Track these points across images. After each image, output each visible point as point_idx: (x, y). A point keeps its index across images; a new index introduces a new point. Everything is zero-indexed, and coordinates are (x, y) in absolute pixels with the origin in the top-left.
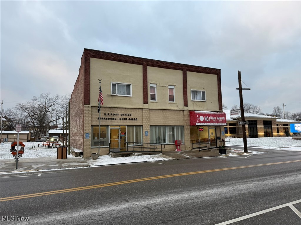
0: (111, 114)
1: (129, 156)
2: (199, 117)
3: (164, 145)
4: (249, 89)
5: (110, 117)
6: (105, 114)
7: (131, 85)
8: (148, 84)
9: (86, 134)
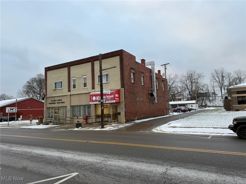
2: (92, 98)
7: (62, 81)
8: (71, 78)
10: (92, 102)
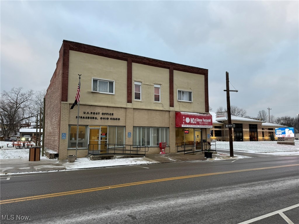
0: (91, 113)
1: (110, 159)
2: (185, 119)
3: (148, 147)
4: (237, 91)
5: (90, 116)
6: (84, 113)
7: (114, 82)
8: (133, 81)
9: (62, 134)
10: (184, 124)
